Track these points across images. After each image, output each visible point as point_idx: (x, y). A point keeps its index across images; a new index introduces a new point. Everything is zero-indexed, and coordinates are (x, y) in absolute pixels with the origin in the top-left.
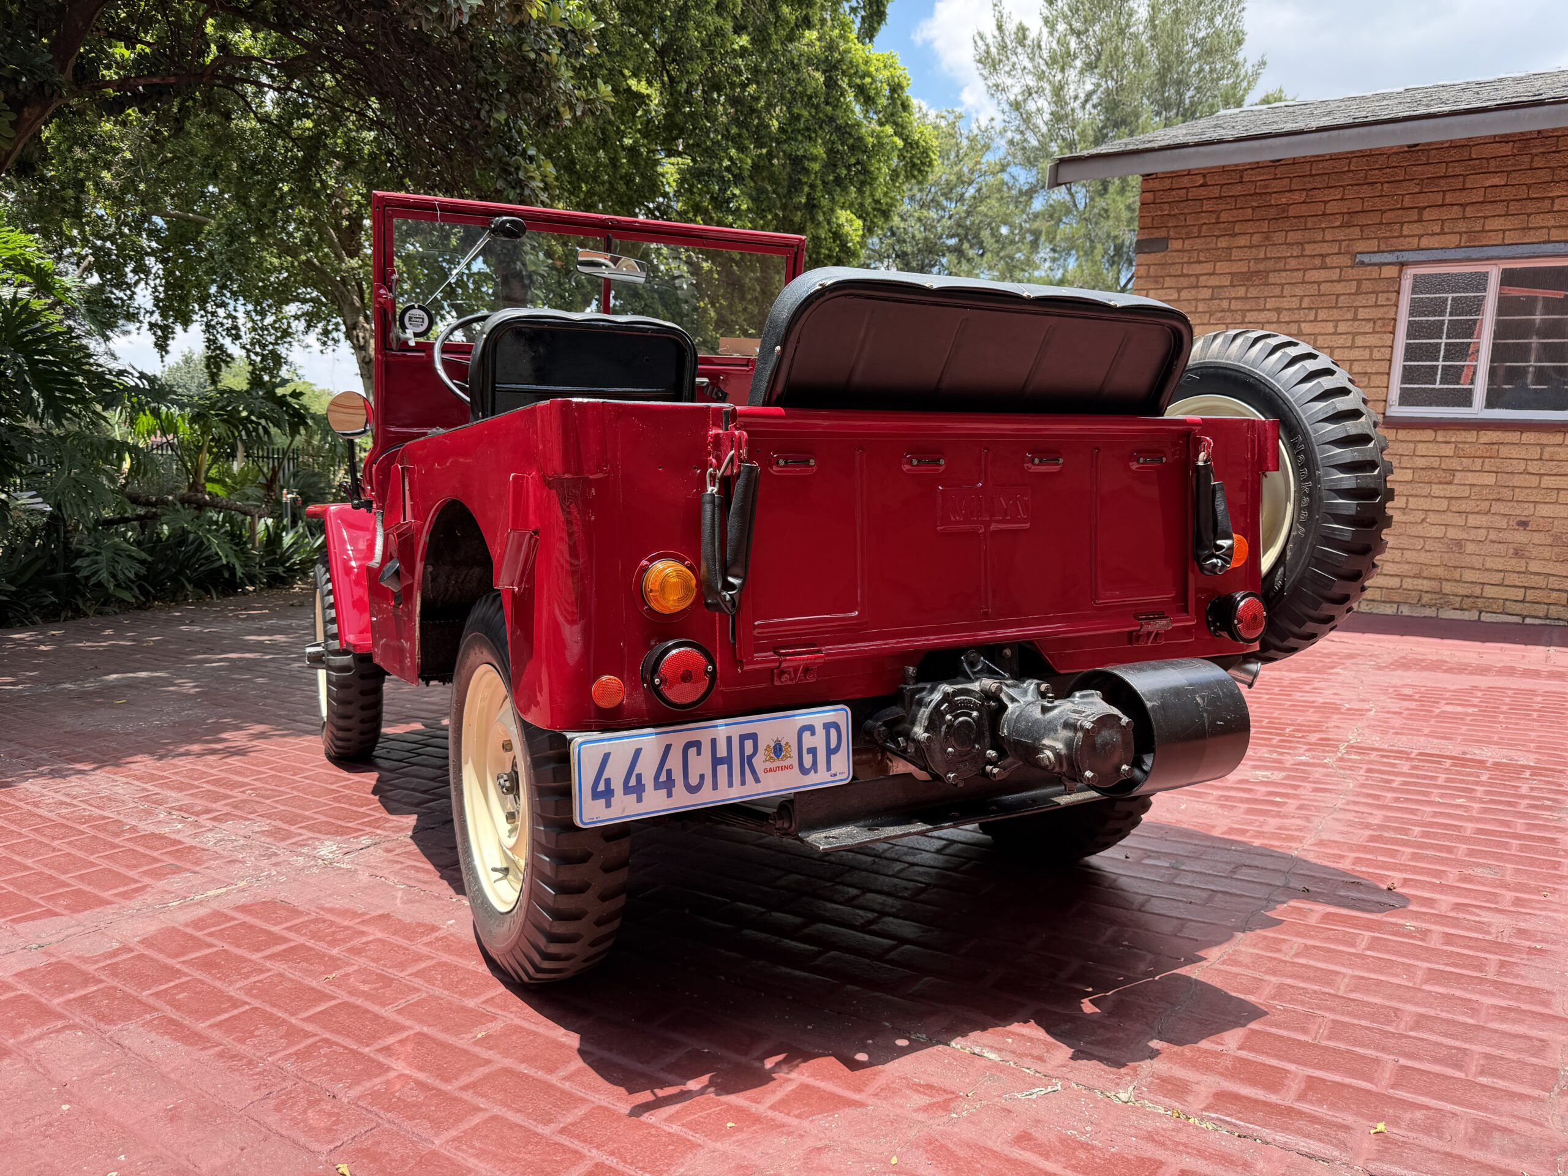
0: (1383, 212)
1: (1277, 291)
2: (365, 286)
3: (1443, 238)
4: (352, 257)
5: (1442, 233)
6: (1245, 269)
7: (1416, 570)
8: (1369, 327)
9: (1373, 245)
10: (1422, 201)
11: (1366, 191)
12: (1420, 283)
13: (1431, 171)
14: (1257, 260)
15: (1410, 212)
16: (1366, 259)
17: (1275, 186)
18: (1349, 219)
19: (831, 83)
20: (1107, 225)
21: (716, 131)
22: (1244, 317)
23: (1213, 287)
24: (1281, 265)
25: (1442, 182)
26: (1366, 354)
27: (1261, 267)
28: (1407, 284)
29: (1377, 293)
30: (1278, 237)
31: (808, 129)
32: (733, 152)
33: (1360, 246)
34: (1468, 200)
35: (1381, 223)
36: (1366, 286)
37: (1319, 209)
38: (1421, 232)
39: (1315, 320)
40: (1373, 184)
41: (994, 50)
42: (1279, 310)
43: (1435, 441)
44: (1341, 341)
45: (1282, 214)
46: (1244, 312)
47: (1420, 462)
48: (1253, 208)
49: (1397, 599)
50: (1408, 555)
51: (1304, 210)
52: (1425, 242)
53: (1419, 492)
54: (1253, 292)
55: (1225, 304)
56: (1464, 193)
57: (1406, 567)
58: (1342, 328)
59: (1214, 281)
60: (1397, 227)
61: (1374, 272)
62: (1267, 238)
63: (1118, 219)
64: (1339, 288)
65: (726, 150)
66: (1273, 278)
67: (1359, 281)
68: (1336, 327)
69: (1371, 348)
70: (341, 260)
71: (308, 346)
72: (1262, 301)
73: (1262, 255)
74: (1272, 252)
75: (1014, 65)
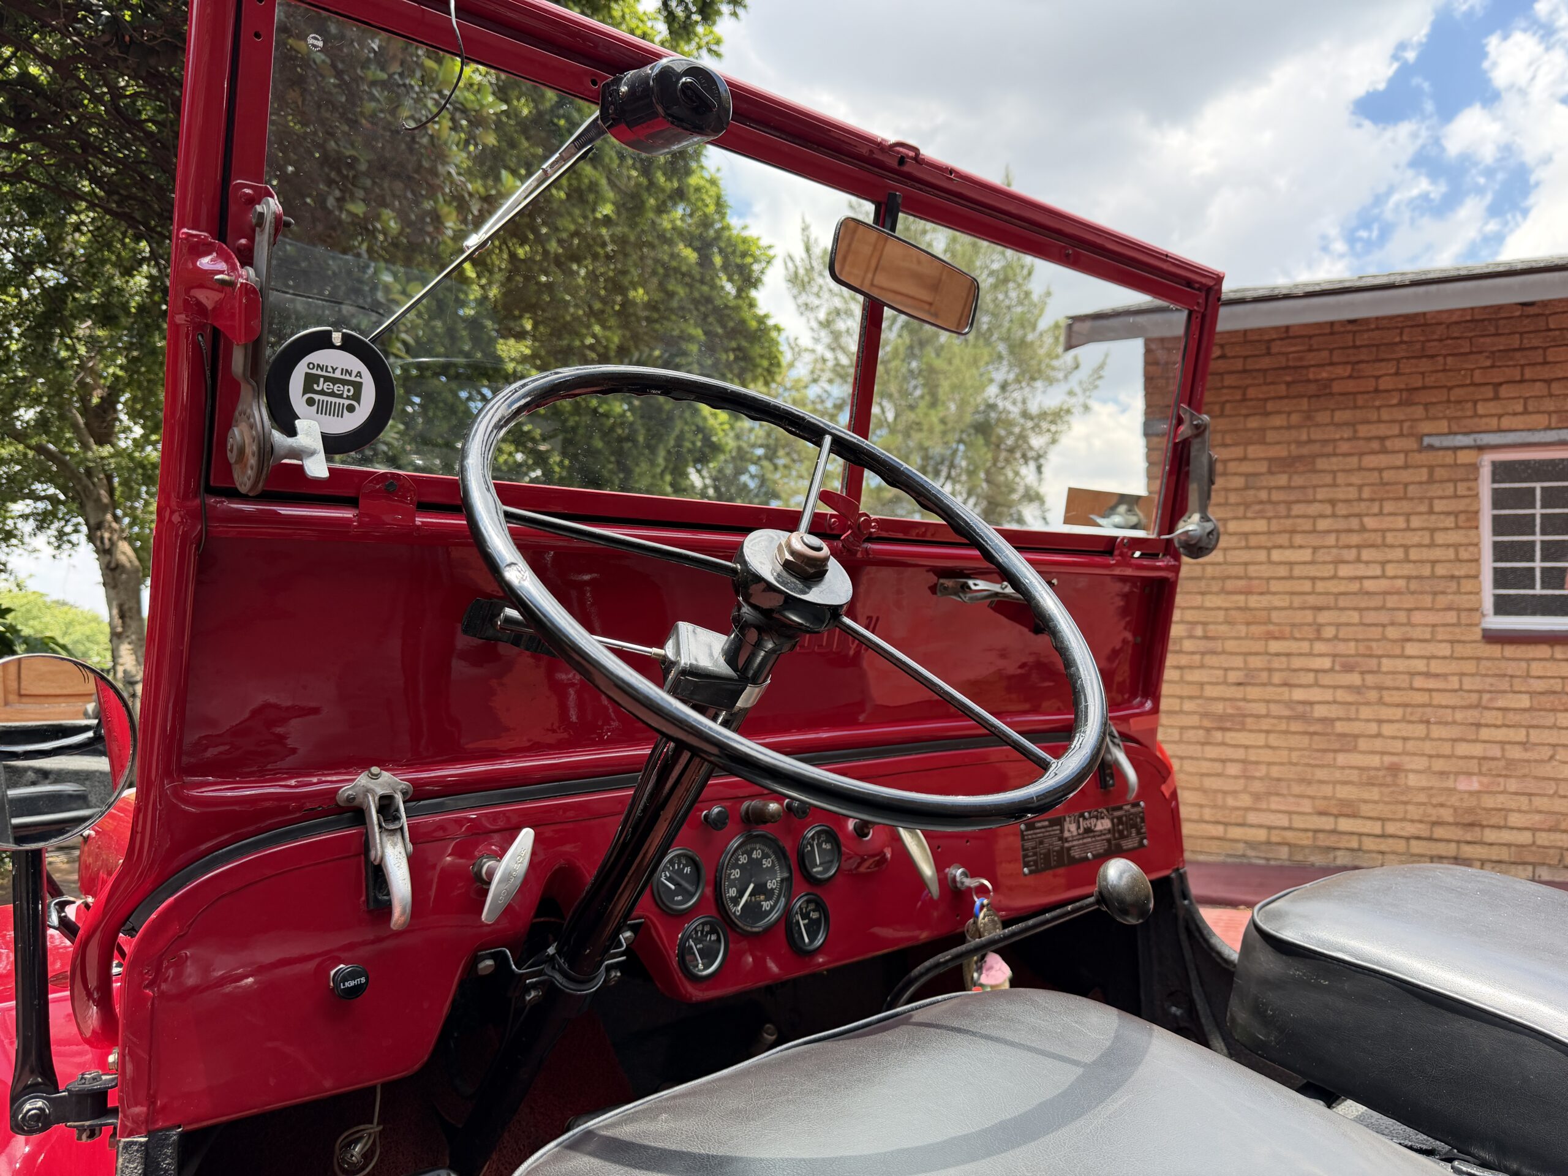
0: (1450, 388)
1: (1328, 479)
2: (116, 480)
3: (1526, 418)
4: (100, 443)
5: (1526, 412)
6: (1285, 454)
7: (1551, 821)
8: (1449, 522)
9: (1443, 426)
10: (1497, 376)
11: (1425, 365)
12: (1501, 471)
13: (1501, 343)
14: (1299, 443)
15: (1483, 389)
16: (1436, 441)
17: (1311, 358)
18: (1409, 396)
19: (705, 260)
20: (917, 436)
21: (577, 306)
22: (1289, 510)
23: (1247, 475)
24: (1329, 449)
25: (1518, 355)
26: (1450, 554)
27: (1305, 451)
28: (1486, 472)
29: (1455, 482)
30: (1323, 417)
31: (682, 308)
32: (597, 329)
33: (1426, 427)
34: (1553, 376)
35: (1449, 401)
36: (1440, 473)
37: (1371, 384)
38: (1500, 411)
39: (1381, 513)
40: (1432, 357)
41: (801, 272)
42: (1333, 502)
43: (1552, 659)
44: (1414, 538)
45: (1324, 392)
46: (1289, 504)
47: (1539, 685)
48: (1288, 384)
49: (1531, 859)
50: (1538, 802)
51: (1351, 386)
52: (1506, 422)
53: (1542, 722)
54: (1298, 481)
55: (1263, 495)
56: (1547, 368)
57: (1537, 817)
58: (1416, 522)
59: (1246, 468)
60: (1469, 405)
61: (1449, 458)
62: (1309, 418)
63: (931, 430)
64: (1405, 476)
65: (588, 326)
66: (1321, 464)
67: (1431, 468)
68: (1408, 521)
69: (1456, 546)
70: (85, 447)
71: (35, 551)
72: (1310, 492)
73: (1304, 437)
74: (1317, 435)
75: (821, 287)
